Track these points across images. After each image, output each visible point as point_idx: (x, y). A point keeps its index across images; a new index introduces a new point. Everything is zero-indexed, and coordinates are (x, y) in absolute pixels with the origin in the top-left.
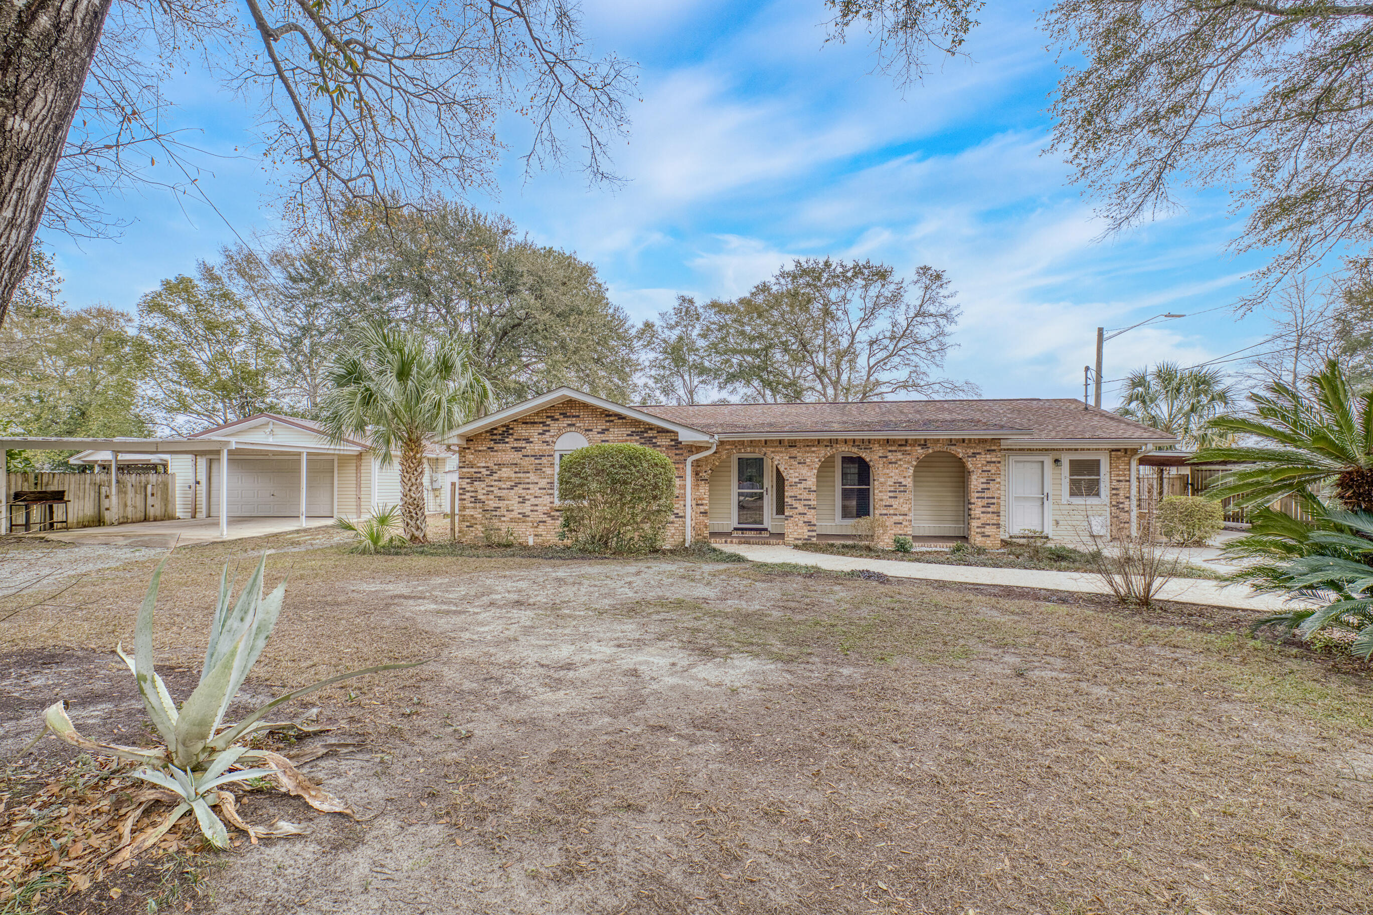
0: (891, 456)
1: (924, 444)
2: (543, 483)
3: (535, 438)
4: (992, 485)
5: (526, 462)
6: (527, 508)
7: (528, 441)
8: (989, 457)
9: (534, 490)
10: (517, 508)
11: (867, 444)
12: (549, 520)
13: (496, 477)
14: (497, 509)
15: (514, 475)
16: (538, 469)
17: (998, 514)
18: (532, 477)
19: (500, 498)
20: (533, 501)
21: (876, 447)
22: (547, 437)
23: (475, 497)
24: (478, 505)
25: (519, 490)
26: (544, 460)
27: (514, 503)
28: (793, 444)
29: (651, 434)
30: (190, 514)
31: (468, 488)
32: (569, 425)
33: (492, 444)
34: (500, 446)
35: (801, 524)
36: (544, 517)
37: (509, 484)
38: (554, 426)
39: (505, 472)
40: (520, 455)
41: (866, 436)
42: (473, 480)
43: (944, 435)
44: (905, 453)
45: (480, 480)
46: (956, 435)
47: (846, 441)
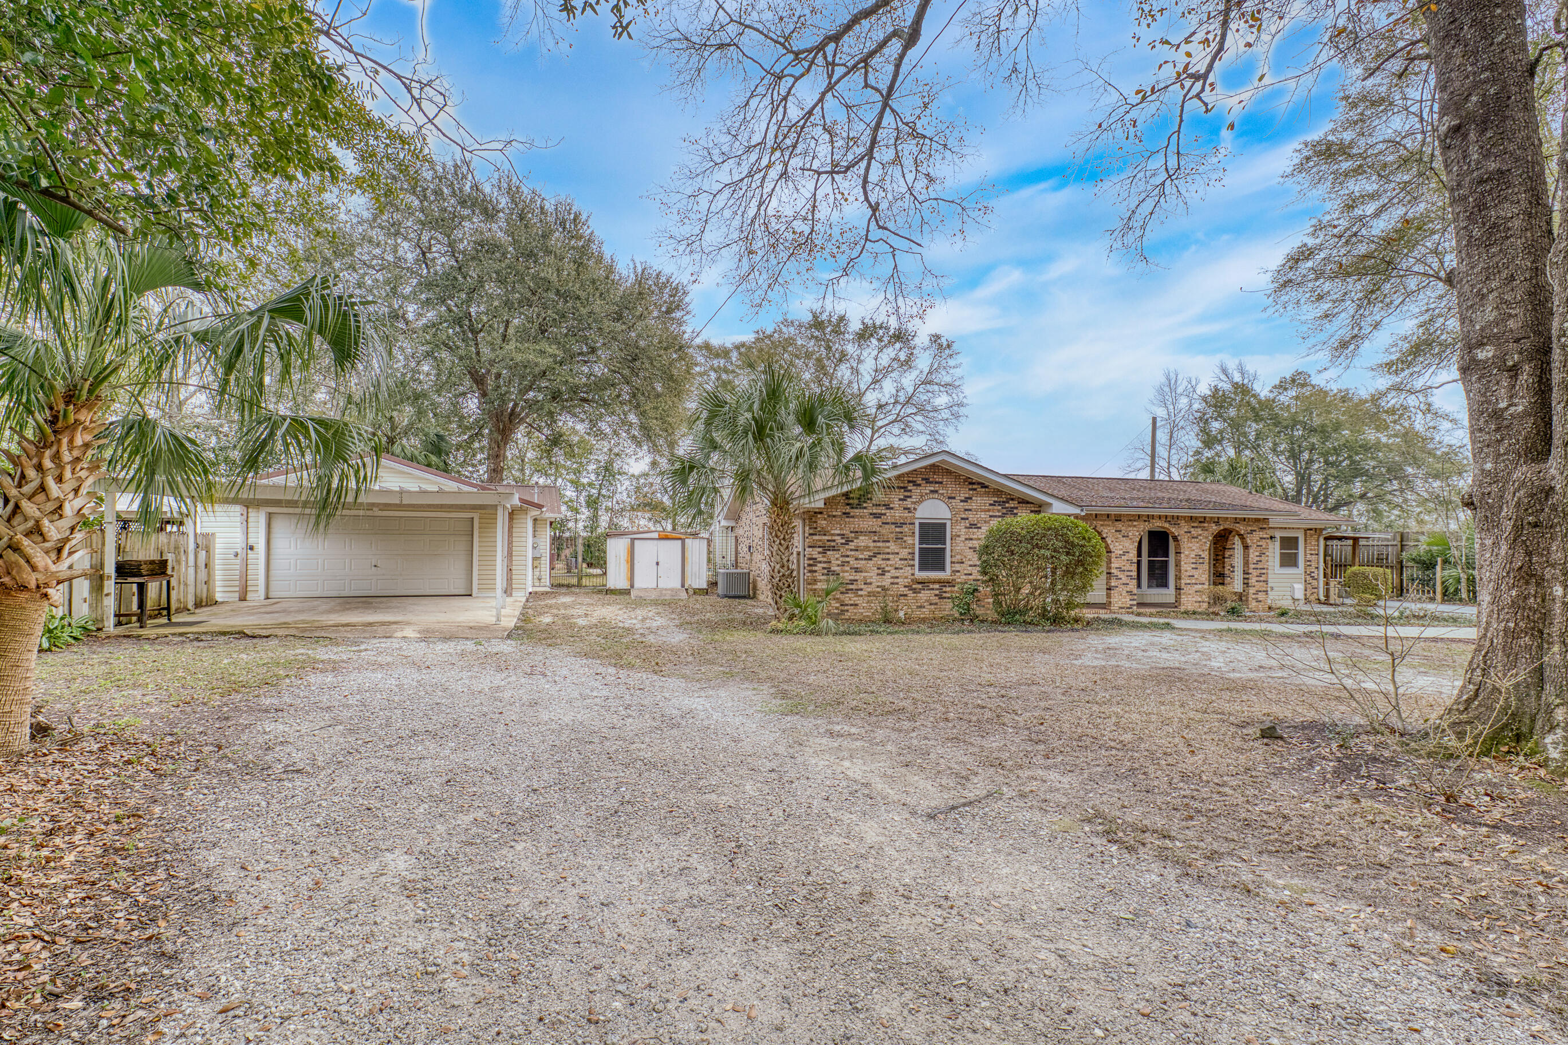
0: (1194, 532)
1: (1217, 521)
2: (904, 553)
3: (896, 504)
4: (1263, 558)
5: (885, 530)
6: (887, 581)
7: (888, 507)
8: (1262, 534)
9: (895, 560)
10: (876, 581)
11: (1175, 520)
12: (910, 593)
13: (852, 545)
14: (852, 582)
15: (872, 544)
16: (899, 538)
17: (1266, 582)
18: (893, 547)
19: (857, 570)
20: (893, 572)
21: (1183, 523)
22: (908, 503)
23: (829, 570)
24: (832, 578)
25: (878, 561)
26: (905, 528)
27: (872, 575)
28: (1118, 518)
29: (1012, 504)
30: (237, 595)
31: (820, 558)
32: (932, 491)
33: (848, 509)
34: (857, 512)
35: (1124, 593)
36: (906, 591)
37: (867, 554)
38: (916, 492)
39: (863, 541)
40: (879, 522)
41: (1176, 512)
42: (825, 549)
43: (1231, 514)
44: (1204, 529)
45: (834, 549)
46: (1240, 514)
47: (1160, 517)
